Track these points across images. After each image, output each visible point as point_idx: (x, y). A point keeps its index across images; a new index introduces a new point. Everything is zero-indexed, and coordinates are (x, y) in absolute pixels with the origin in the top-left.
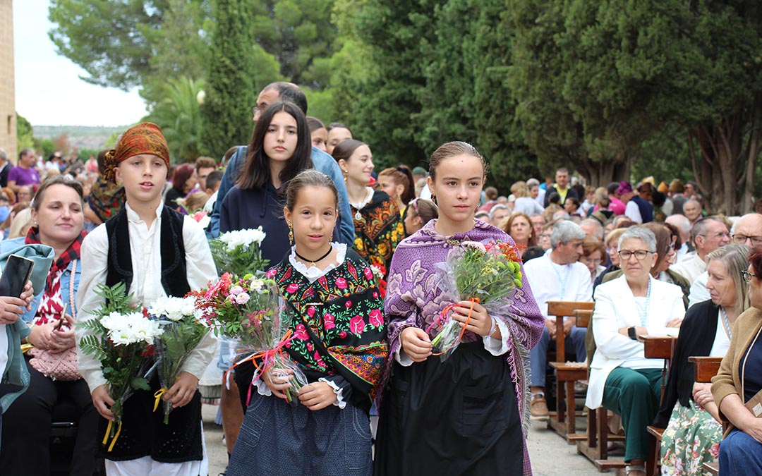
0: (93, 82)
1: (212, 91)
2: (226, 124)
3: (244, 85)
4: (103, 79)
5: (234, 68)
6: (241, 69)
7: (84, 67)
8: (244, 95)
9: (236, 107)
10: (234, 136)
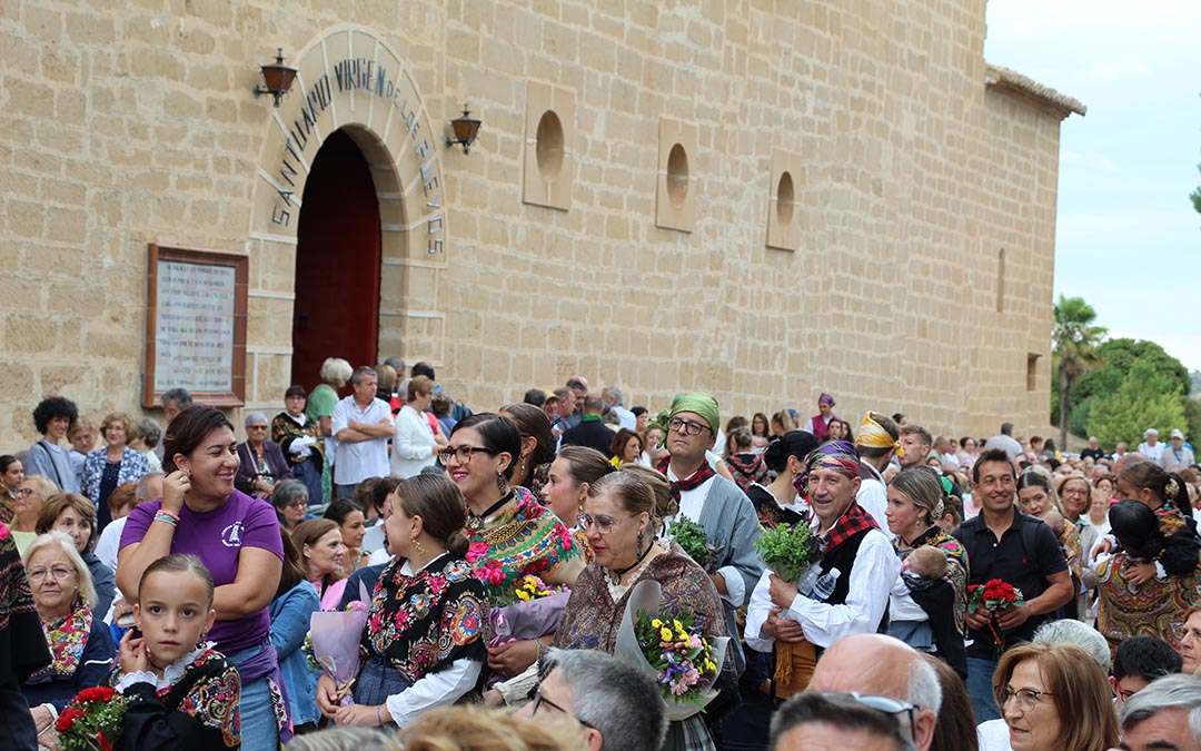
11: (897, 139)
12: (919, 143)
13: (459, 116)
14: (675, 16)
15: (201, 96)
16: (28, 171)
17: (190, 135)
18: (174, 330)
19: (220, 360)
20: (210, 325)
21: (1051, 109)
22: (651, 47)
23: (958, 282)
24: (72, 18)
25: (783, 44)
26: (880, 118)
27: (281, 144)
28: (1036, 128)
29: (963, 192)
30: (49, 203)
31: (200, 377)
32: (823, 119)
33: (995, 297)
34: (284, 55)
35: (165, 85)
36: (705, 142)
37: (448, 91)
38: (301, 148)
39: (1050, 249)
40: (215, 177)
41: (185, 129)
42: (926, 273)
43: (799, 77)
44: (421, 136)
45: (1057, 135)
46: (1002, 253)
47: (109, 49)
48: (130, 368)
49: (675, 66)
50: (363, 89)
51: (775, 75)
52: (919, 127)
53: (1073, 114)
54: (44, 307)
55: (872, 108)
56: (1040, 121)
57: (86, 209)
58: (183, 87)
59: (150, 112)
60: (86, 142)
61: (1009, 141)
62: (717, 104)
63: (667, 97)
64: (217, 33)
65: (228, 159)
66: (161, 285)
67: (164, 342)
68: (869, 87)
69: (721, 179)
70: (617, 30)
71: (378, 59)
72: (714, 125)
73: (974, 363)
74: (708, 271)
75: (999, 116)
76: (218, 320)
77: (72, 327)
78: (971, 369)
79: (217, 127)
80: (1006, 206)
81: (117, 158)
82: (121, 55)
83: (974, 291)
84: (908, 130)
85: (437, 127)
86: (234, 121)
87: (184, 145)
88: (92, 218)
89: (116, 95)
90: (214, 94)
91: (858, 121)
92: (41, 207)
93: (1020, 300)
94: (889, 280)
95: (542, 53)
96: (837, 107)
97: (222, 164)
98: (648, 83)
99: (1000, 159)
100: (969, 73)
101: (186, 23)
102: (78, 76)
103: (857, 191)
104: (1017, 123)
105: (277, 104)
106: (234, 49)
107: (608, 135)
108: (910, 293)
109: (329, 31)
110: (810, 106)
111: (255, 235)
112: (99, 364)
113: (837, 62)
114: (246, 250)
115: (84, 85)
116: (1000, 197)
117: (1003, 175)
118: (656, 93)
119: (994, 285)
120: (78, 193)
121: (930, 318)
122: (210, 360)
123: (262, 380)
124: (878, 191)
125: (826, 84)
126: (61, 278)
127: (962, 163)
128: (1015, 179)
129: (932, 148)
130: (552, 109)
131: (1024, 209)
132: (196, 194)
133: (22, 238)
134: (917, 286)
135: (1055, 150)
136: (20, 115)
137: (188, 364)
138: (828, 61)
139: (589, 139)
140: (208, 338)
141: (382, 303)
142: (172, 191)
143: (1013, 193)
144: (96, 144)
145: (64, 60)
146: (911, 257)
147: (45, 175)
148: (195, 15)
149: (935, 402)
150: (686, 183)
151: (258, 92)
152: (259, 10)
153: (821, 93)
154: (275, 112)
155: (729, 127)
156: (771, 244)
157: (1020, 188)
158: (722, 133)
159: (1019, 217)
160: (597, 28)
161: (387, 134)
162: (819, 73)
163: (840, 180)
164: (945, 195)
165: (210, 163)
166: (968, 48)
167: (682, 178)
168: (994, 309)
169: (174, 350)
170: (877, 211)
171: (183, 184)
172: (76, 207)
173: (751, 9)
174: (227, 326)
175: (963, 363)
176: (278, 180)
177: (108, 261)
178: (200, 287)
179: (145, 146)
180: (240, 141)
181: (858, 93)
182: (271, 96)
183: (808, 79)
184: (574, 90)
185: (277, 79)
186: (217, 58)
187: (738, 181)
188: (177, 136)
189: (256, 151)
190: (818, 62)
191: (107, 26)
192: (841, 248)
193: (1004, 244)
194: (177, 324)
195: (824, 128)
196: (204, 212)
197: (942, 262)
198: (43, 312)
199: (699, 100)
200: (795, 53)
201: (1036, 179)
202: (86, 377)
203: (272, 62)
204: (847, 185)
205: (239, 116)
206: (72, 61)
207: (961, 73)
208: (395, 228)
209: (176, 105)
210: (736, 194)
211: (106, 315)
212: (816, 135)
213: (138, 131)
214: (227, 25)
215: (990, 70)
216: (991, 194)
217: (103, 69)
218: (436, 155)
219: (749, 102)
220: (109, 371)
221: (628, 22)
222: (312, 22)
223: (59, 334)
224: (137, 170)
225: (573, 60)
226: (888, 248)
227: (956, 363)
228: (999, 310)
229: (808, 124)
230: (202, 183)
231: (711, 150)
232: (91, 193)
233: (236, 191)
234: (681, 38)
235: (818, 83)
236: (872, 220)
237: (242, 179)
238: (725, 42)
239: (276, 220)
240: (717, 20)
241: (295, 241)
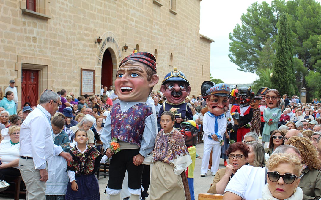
0: (242, 71)
1: (275, 73)
2: (280, 84)
3: (287, 71)
4: (245, 69)
5: (283, 65)
6: (286, 65)
7: (239, 66)
8: (287, 74)
9: (283, 78)
10: (282, 88)
11: (187, 47)
12: (191, 48)
13: (125, 45)
14: (155, 28)
15: (88, 44)
16: (64, 57)
17: (86, 51)
18: (84, 82)
19: (91, 87)
20: (90, 81)
21: (209, 41)
22: (152, 33)
23: (196, 70)
24: (70, 32)
25: (171, 32)
26: (185, 43)
27: (99, 51)
28: (207, 44)
29: (197, 56)
30: (67, 62)
31: (88, 90)
32: (177, 44)
33: (202, 73)
34: (100, 37)
35: (83, 42)
36: (160, 48)
37: (123, 41)
38: (102, 52)
39: (209, 65)
40: (90, 57)
41: (86, 49)
42: (192, 69)
43: (173, 37)
44: (119, 49)
45: (210, 46)
46: (203, 66)
47: (75, 37)
48: (78, 89)
49: (155, 36)
50: (111, 42)
51: (170, 37)
52: (190, 45)
53: (212, 42)
54: (67, 79)
55: (184, 42)
56: (208, 43)
57: (72, 63)
58: (85, 42)
59: (81, 47)
60: (72, 52)
61: (203, 47)
62: (161, 42)
63: (154, 41)
64: (90, 33)
65: (92, 54)
66: (83, 75)
67: (83, 84)
68: (183, 38)
69: (162, 55)
70: (147, 30)
71: (113, 37)
72: (161, 46)
73: (199, 84)
74: (160, 70)
75: (202, 43)
76: (91, 80)
77: (70, 82)
78: (199, 85)
79: (90, 49)
80: (203, 58)
81: (77, 54)
82: (77, 38)
83: (199, 72)
84: (189, 46)
85: (121, 47)
86: (93, 48)
87: (86, 52)
88: (73, 64)
89: (76, 44)
90: (89, 43)
91: (182, 44)
92: (66, 63)
93: (205, 73)
94: (186, 70)
95: (136, 35)
96: (179, 42)
97: (91, 55)
98: (151, 39)
99: (202, 50)
100: (198, 36)
101: (86, 32)
102: (71, 41)
103: (182, 56)
104: (204, 44)
105: (99, 45)
106: (93, 36)
107: (146, 48)
108: (190, 73)
109: (106, 32)
110: (175, 42)
111: (96, 66)
112: (74, 88)
113: (179, 34)
114: (94, 69)
115: (72, 43)
116: (202, 56)
117: (203, 52)
118: (153, 40)
119: (201, 71)
120: (71, 60)
121: (192, 77)
122: (89, 87)
123: (97, 90)
124: (185, 56)
125: (177, 38)
126: (69, 74)
127: (197, 51)
128: (204, 53)
129: (192, 48)
130: (138, 44)
131: (206, 58)
132: (87, 60)
133: (63, 68)
134: (191, 71)
135: (210, 48)
136: (63, 48)
137: (87, 88)
138: (177, 34)
139: (143, 48)
140: (89, 83)
141: (113, 77)
142: (84, 60)
143: (204, 55)
144: (73, 52)
145: (69, 39)
146: (190, 67)
147: (67, 58)
148: (87, 31)
149: (193, 91)
150: (157, 55)
151: (96, 43)
152: (96, 29)
153: (176, 40)
154: (98, 46)
155: (163, 46)
156: (170, 65)
157: (205, 55)
158: (162, 47)
159: (205, 59)
160: (144, 30)
161: (114, 49)
162: (176, 36)
163: (179, 54)
164: (194, 56)
165: (89, 55)
166: (197, 32)
167: (156, 54)
168: (201, 75)
169: (85, 86)
170: (185, 59)
171: (85, 58)
172: (71, 63)
173: (166, 26)
174: (92, 81)
175: (197, 84)
176: (99, 57)
177: (75, 71)
178: (88, 75)
179: (80, 52)
180: (93, 51)
181: (182, 39)
182: (98, 43)
183: (175, 37)
184: (141, 40)
185: (99, 40)
186: (90, 38)
187: (164, 55)
188: (84, 51)
189: (96, 52)
190: (176, 35)
191: (75, 33)
192: (179, 65)
193: (203, 64)
194: (85, 81)
195: (177, 46)
196: (88, 63)
197: (194, 67)
198: (66, 80)
199: (159, 41)
200: (173, 33)
201: (207, 53)
202: (72, 90)
203: (98, 38)
204: (180, 55)
205: (93, 47)
206: (70, 39)
207: (196, 36)
208: (115, 64)
209: (85, 46)
210: (164, 57)
211: (75, 80)
212: (176, 47)
213: (79, 50)
214: (91, 32)
215: (201, 35)
216: (201, 56)
217: (74, 40)
218: (121, 52)
219: (166, 42)
220: (76, 89)
221: (148, 29)
222: (103, 31)
223: (69, 83)
224: (79, 56)
225: (140, 35)
226: (186, 65)
227: (196, 84)
228: (202, 75)
229: (175, 45)
230: (88, 58)
231: (161, 50)
232: (73, 60)
233: (93, 59)
234: (156, 31)
235: (176, 38)
236: (184, 61)
237: (94, 57)
238: (163, 32)
239: (99, 64)
240: (161, 28)
241: (101, 67)
